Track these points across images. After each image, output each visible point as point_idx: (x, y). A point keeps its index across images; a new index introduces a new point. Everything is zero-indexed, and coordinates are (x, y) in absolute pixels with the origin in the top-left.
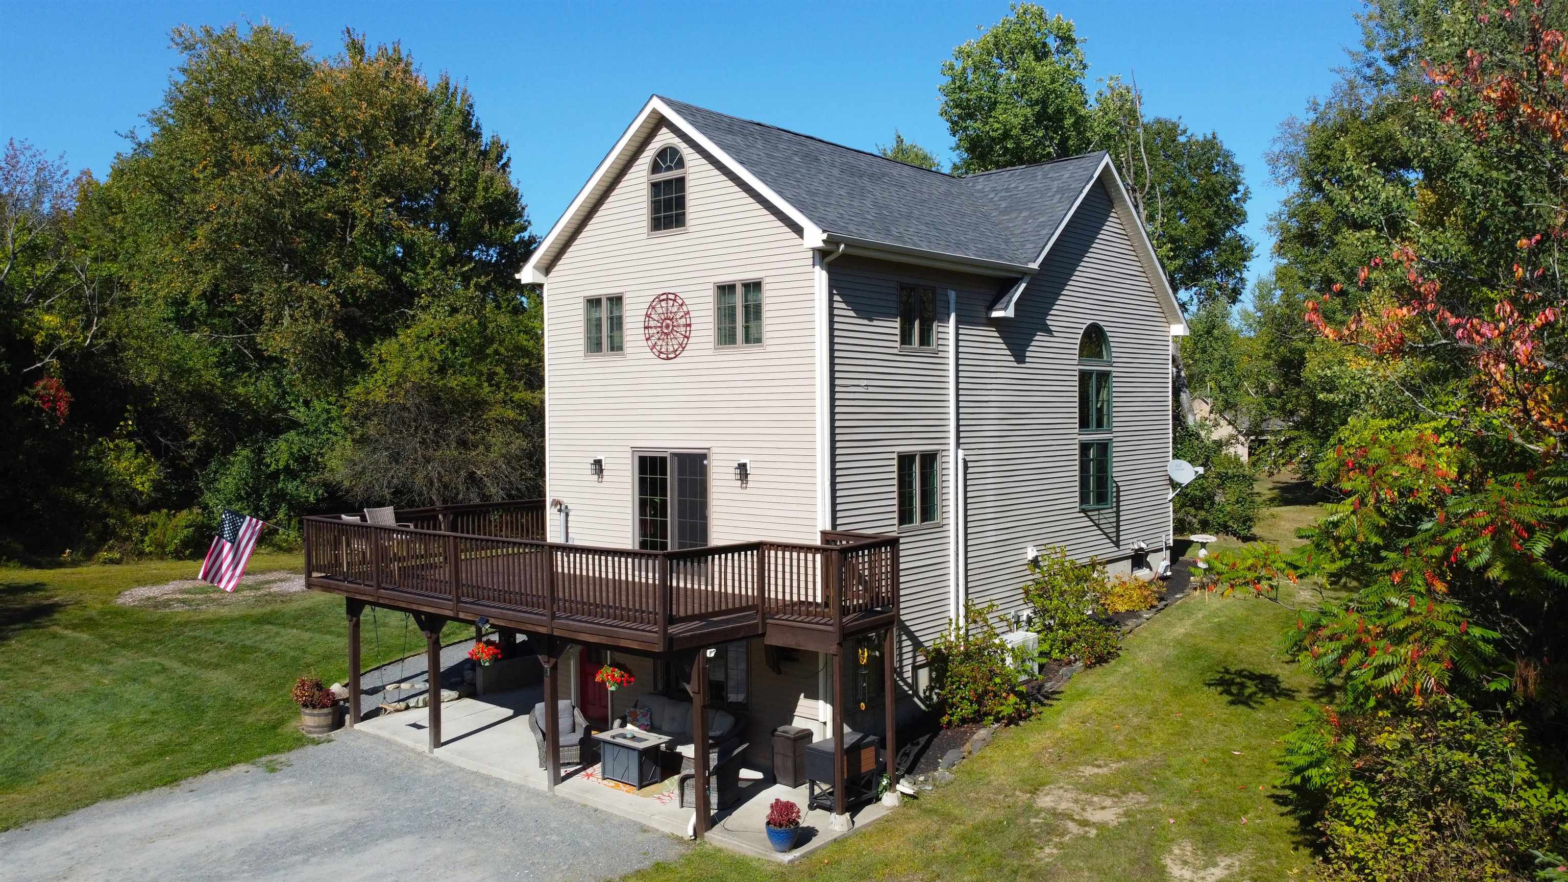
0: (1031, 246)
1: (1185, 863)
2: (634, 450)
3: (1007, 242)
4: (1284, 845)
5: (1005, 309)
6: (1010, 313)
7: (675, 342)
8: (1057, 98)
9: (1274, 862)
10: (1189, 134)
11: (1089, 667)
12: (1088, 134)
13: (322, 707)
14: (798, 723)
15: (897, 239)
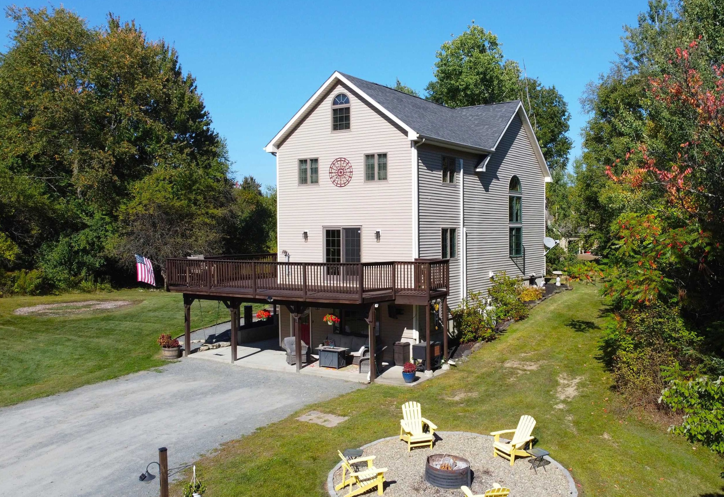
0: (491, 141)
1: (565, 379)
2: (324, 227)
3: (480, 138)
4: (601, 371)
5: (482, 168)
6: (484, 170)
7: (344, 179)
8: (491, 71)
9: (597, 376)
10: (542, 86)
11: (517, 321)
12: (504, 88)
13: (173, 347)
14: (403, 341)
15: (443, 137)
